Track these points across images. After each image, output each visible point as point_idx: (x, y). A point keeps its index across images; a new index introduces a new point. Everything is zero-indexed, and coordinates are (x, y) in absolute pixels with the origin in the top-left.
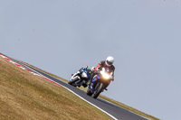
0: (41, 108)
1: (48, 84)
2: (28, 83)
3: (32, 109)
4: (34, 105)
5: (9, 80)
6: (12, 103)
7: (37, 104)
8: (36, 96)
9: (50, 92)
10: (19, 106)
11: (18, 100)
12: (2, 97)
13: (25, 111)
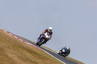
0: (31, 61)
1: (35, 49)
2: (24, 48)
3: (26, 62)
4: (27, 60)
5: (14, 46)
6: (15, 59)
7: (29, 59)
8: (28, 55)
9: (35, 53)
10: (19, 60)
11: (19, 57)
12: (10, 55)
13: (22, 63)
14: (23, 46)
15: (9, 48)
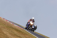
1: (19, 28)
2: (13, 28)
5: (7, 27)
6: (8, 34)
7: (16, 35)
8: (16, 32)
9: (20, 31)
11: (10, 33)
12: (5, 32)
13: (12, 37)
14: (13, 27)
15: (4, 28)
